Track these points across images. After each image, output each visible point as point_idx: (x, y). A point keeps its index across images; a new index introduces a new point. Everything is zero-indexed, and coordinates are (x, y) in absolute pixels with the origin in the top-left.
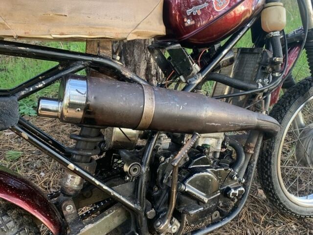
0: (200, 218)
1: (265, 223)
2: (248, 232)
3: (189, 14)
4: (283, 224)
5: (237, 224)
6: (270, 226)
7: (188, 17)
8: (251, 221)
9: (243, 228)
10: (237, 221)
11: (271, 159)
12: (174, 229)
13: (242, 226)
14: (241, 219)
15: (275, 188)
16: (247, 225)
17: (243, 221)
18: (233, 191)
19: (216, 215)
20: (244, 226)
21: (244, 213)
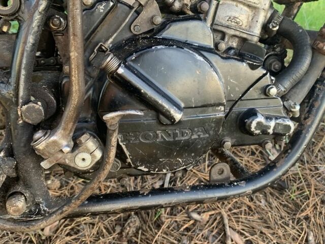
0: (164, 156)
2: (311, 238)
5: (293, 220)
9: (302, 229)
10: (295, 215)
12: (84, 159)
13: (302, 225)
14: (304, 214)
16: (312, 227)
17: (307, 218)
18: (260, 119)
19: (221, 172)
20: (305, 226)
21: (311, 206)
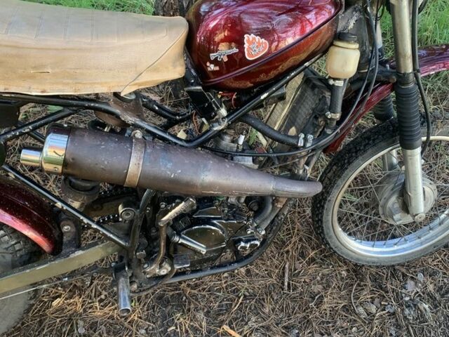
1: (313, 260)
2: (287, 266)
3: (212, 58)
4: (333, 267)
5: (279, 253)
6: (315, 265)
7: (212, 62)
8: (296, 254)
9: (283, 260)
10: (281, 249)
11: (325, 203)
12: (163, 272)
13: (283, 257)
14: (286, 249)
15: (325, 233)
16: (289, 258)
17: (288, 252)
18: (242, 244)
20: (285, 258)
21: (292, 243)
